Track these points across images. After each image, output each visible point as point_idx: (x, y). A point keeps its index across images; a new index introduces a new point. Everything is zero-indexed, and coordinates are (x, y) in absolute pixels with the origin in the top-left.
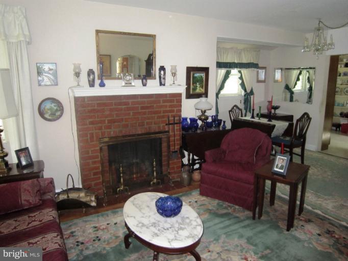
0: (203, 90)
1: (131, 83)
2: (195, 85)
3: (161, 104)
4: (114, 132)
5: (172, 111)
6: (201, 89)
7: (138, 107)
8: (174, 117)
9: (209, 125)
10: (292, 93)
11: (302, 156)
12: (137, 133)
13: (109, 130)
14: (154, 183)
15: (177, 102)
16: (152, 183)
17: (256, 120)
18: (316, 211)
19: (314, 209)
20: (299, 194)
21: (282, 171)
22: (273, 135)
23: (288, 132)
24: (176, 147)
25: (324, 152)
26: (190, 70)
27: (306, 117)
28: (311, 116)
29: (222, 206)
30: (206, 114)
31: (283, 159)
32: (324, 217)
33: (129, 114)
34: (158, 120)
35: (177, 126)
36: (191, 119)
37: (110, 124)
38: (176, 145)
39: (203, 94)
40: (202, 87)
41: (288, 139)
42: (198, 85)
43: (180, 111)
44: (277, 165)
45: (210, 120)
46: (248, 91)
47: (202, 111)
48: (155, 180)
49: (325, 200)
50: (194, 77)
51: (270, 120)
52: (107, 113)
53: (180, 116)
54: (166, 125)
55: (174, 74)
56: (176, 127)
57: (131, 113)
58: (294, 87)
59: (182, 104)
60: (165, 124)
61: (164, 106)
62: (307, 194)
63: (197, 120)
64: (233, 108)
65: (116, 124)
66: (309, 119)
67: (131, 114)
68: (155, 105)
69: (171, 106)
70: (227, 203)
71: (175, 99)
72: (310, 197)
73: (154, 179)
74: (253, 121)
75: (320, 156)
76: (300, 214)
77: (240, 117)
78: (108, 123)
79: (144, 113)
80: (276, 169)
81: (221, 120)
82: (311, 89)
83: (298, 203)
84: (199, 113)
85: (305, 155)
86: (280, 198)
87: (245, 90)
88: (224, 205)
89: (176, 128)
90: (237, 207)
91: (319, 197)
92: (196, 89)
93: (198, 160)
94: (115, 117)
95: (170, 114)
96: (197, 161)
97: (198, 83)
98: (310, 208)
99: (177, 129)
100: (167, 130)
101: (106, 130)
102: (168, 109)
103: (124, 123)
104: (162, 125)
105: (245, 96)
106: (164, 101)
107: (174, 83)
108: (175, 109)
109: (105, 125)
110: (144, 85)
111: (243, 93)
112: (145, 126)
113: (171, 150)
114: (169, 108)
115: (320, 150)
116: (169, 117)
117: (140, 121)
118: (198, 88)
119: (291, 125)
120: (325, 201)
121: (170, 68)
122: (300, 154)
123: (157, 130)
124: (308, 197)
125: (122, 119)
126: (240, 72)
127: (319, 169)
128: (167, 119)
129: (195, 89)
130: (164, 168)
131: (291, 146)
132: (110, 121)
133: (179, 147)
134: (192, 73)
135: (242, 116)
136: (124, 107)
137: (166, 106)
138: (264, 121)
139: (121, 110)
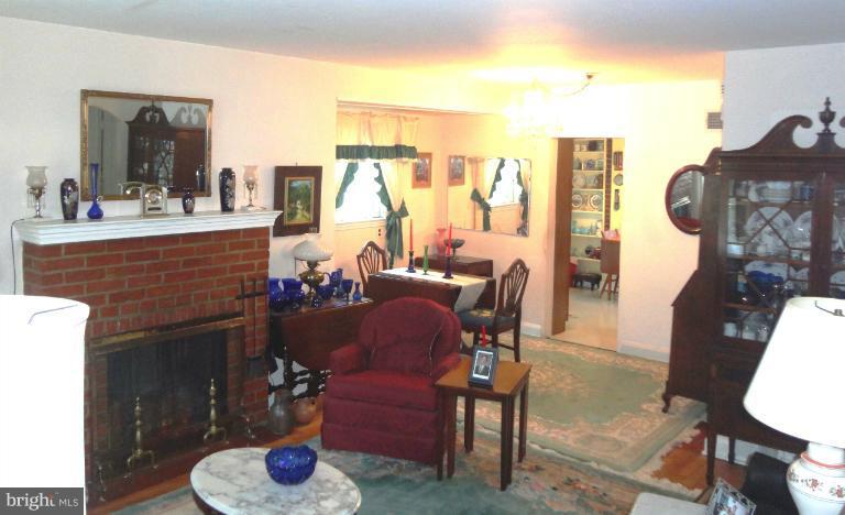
0: (309, 217)
1: (159, 209)
2: (293, 206)
3: (227, 253)
4: (122, 322)
5: (250, 267)
6: (305, 214)
7: (178, 262)
8: (254, 280)
9: (325, 294)
10: (487, 208)
11: (516, 348)
12: (174, 321)
13: (112, 319)
14: (210, 437)
15: (260, 247)
16: (205, 437)
17: (419, 275)
18: (547, 451)
19: (543, 448)
20: (516, 424)
21: (487, 378)
22: (457, 307)
23: (486, 298)
24: (258, 348)
25: (558, 337)
26: (282, 173)
27: (520, 268)
28: (528, 266)
29: (373, 463)
30: (318, 269)
31: (486, 356)
32: (563, 459)
33: (159, 277)
34: (221, 288)
35: (259, 301)
36: (285, 282)
37: (114, 305)
38: (257, 342)
39: (311, 225)
40: (308, 210)
41: (487, 314)
42: (299, 205)
43: (266, 266)
44: (477, 368)
45: (326, 282)
46: (396, 207)
47: (309, 264)
48: (213, 429)
49: (564, 429)
50: (291, 189)
51: (448, 276)
52: (109, 278)
53: (265, 277)
54: (238, 298)
55: (250, 185)
56: (259, 303)
57: (162, 274)
58: (491, 196)
59: (270, 250)
60: (233, 298)
61: (232, 256)
62: (530, 425)
63: (300, 285)
64: (366, 249)
65: (129, 302)
66: (526, 271)
67: (163, 277)
68: (213, 256)
69: (246, 257)
70: (382, 457)
71: (255, 240)
72: (535, 428)
73: (210, 425)
74: (411, 279)
75: (551, 346)
76: (520, 460)
77: (381, 271)
78: (111, 301)
79: (191, 275)
80: (475, 376)
81: (350, 282)
82: (524, 198)
83: (516, 441)
84: (303, 267)
85: (521, 346)
86: (482, 436)
87: (389, 207)
88: (378, 463)
89: (256, 304)
90: (404, 463)
91: (550, 427)
92: (296, 214)
93: (302, 373)
94: (126, 288)
95: (245, 274)
96: (299, 378)
97: (298, 202)
98: (536, 447)
99: (259, 307)
100: (237, 309)
101: (106, 320)
102: (241, 263)
103: (146, 299)
104: (227, 299)
105: (388, 218)
106: (233, 247)
107: (250, 205)
108: (256, 262)
109: (102, 306)
110: (188, 211)
111: (384, 212)
112: (193, 305)
113: (248, 354)
114: (244, 260)
115: (549, 334)
116: (242, 281)
117: (181, 294)
118: (299, 211)
119: (491, 285)
120: (564, 432)
121: (243, 171)
122: (512, 345)
123: (218, 312)
124: (533, 429)
125: (142, 293)
126: (377, 166)
127: (550, 373)
128: (240, 286)
129: (293, 214)
130: (231, 399)
131: (494, 330)
132: (114, 298)
133: (264, 347)
134: (287, 180)
135: (385, 268)
136: (145, 263)
137: (236, 257)
138: (436, 277)
139: (141, 269)
